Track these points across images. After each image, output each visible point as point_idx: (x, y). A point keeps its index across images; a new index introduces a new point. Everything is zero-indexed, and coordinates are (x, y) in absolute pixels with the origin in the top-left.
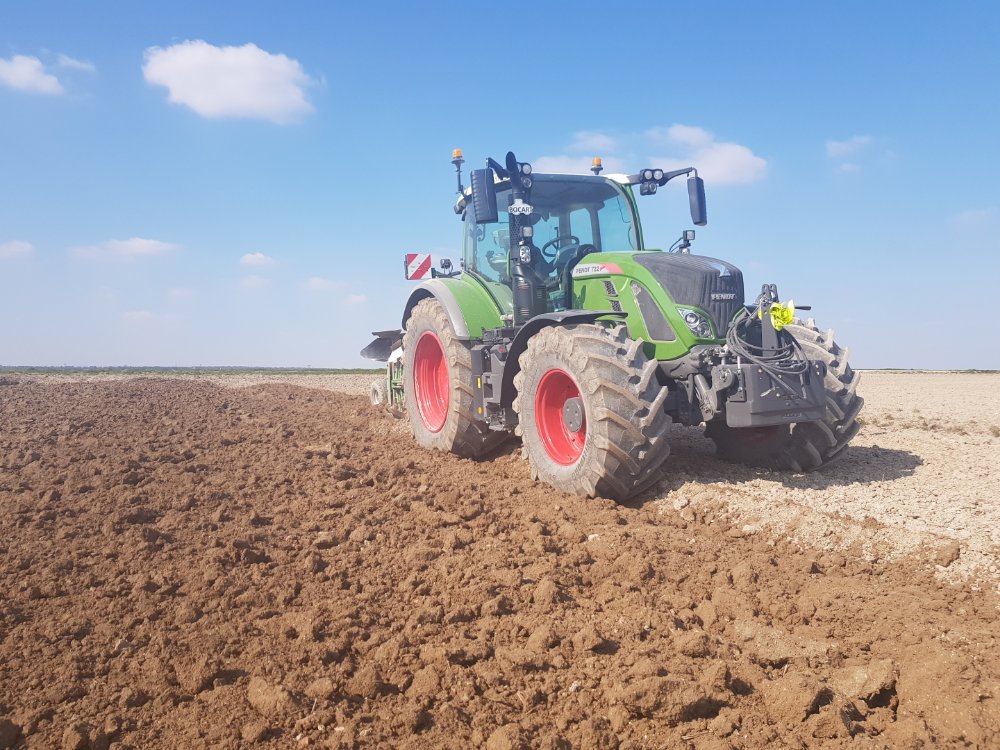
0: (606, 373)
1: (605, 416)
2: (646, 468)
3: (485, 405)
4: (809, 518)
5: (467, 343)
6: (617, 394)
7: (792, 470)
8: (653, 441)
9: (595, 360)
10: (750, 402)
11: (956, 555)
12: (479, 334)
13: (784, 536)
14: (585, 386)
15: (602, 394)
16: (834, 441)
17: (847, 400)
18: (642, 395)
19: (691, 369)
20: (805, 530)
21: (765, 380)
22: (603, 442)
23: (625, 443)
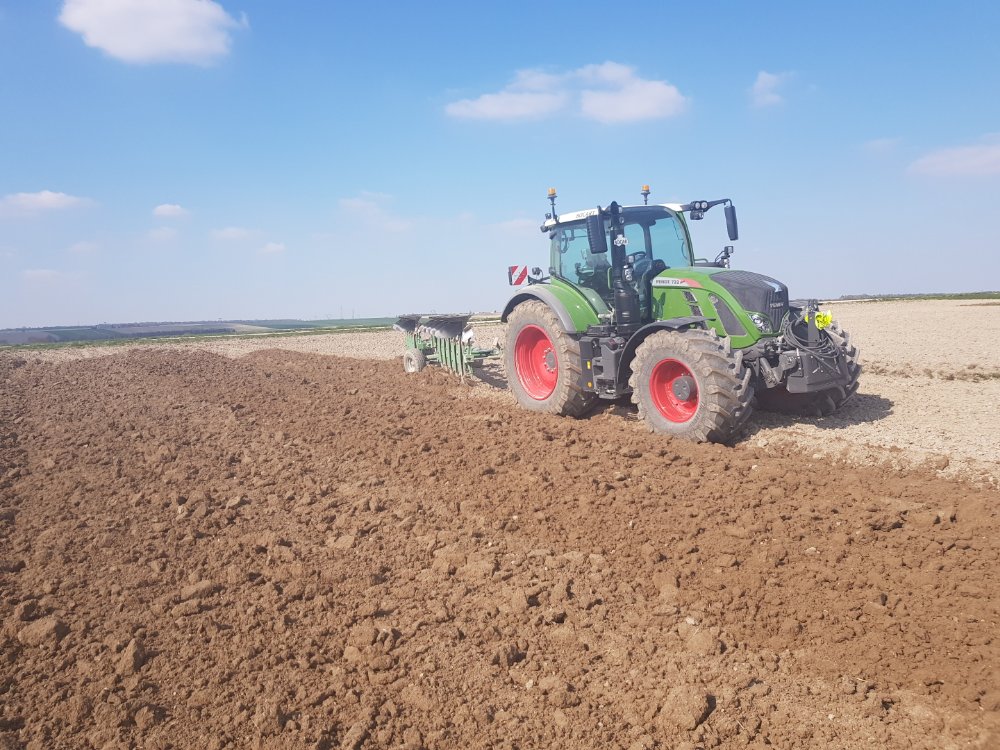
0: (715, 363)
1: (717, 391)
2: (738, 422)
3: (595, 381)
4: (854, 448)
5: (575, 336)
6: (723, 376)
7: (817, 416)
8: (744, 405)
9: (707, 354)
10: (806, 377)
11: (947, 464)
12: (585, 329)
13: (841, 459)
14: (699, 372)
15: (713, 378)
16: (844, 396)
17: (853, 368)
18: (737, 376)
19: (758, 354)
20: (852, 454)
21: (815, 362)
22: (715, 407)
23: (728, 408)
